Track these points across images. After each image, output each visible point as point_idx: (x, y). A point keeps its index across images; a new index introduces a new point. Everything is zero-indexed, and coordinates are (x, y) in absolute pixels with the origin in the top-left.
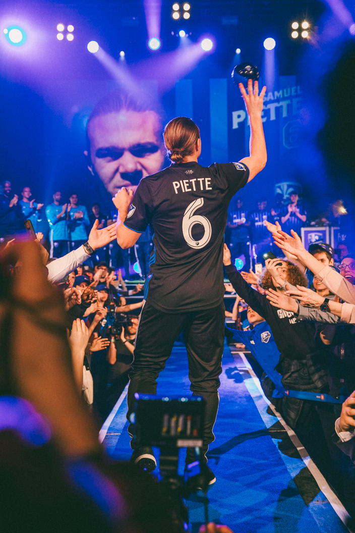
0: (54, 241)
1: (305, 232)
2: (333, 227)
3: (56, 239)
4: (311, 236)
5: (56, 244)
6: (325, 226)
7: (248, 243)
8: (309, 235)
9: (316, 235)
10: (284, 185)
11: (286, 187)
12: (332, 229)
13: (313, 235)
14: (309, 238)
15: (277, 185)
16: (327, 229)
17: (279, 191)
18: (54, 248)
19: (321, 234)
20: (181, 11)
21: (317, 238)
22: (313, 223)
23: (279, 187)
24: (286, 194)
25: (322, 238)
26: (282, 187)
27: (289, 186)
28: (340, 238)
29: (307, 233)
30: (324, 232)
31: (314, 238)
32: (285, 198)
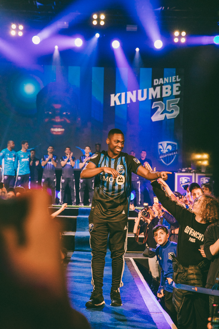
0: (4, 175)
2: (198, 173)
3: (5, 174)
5: (5, 177)
6: (192, 173)
7: (138, 182)
8: (181, 178)
9: (185, 179)
11: (166, 145)
13: (183, 178)
15: (160, 143)
17: (161, 147)
18: (4, 179)
19: (189, 178)
20: (99, 20)
21: (186, 181)
22: (183, 170)
23: (161, 145)
24: (166, 149)
25: (189, 181)
26: (163, 145)
27: (168, 144)
28: (202, 182)
29: (179, 177)
30: (191, 177)
31: (184, 180)
32: (165, 152)
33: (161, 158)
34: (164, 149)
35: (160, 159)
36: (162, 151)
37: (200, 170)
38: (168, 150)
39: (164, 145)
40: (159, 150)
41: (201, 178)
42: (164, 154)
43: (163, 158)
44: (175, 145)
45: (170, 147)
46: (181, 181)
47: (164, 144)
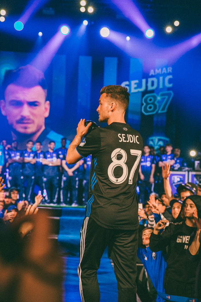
4: (174, 178)
6: (185, 171)
8: (173, 177)
9: (178, 177)
11: (157, 140)
12: (191, 173)
13: (176, 177)
14: (173, 179)
15: (151, 138)
16: (186, 173)
19: (181, 177)
21: (179, 179)
23: (152, 140)
25: (182, 180)
27: (159, 140)
30: (184, 176)
31: (176, 179)
44: (167, 141)
45: (161, 143)
47: (155, 139)
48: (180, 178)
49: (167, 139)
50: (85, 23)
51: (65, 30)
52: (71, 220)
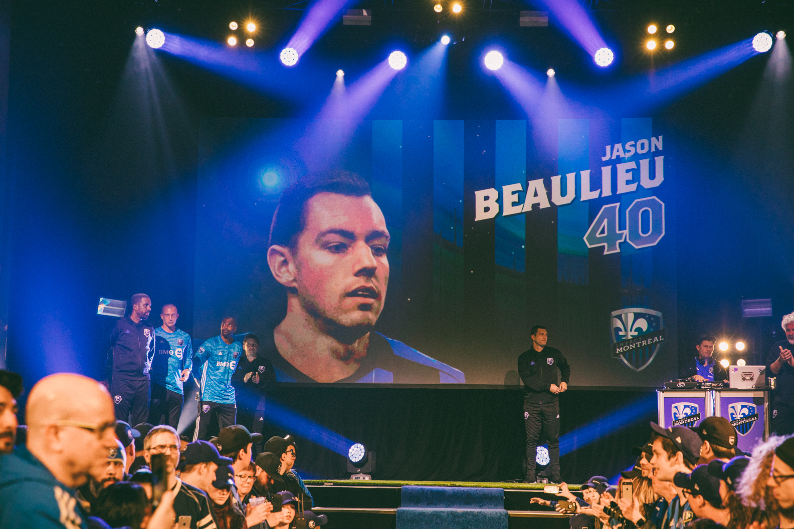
1: (666, 399)
2: (719, 391)
4: (676, 407)
6: (705, 390)
8: (673, 405)
9: (685, 406)
10: (629, 314)
11: (631, 317)
12: (718, 396)
13: (681, 405)
14: (674, 410)
15: (614, 313)
16: (708, 395)
17: (619, 324)
19: (696, 406)
21: (688, 411)
22: (680, 384)
23: (619, 317)
24: (631, 331)
25: (698, 413)
26: (623, 316)
27: (637, 316)
28: (732, 414)
29: (669, 402)
31: (682, 410)
32: (630, 337)
33: (620, 353)
34: (626, 330)
35: (618, 355)
36: (621, 333)
37: (725, 381)
38: (639, 330)
39: (626, 317)
40: (613, 332)
41: (730, 405)
42: (628, 342)
43: (624, 353)
44: (657, 319)
45: (643, 324)
46: (675, 414)
47: (626, 314)
48: (691, 408)
49: (659, 314)
50: (445, 40)
51: (397, 60)
52: (422, 514)
